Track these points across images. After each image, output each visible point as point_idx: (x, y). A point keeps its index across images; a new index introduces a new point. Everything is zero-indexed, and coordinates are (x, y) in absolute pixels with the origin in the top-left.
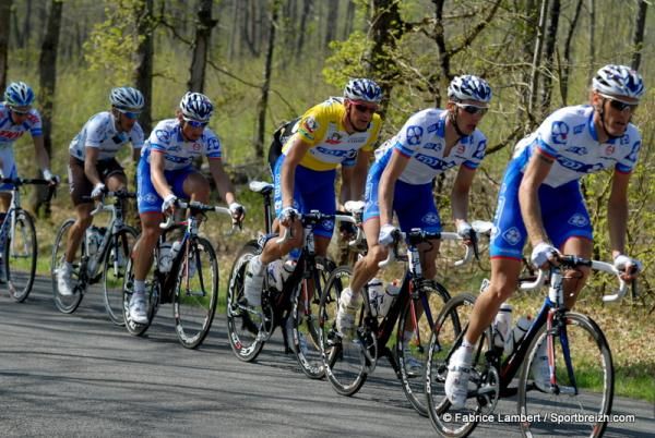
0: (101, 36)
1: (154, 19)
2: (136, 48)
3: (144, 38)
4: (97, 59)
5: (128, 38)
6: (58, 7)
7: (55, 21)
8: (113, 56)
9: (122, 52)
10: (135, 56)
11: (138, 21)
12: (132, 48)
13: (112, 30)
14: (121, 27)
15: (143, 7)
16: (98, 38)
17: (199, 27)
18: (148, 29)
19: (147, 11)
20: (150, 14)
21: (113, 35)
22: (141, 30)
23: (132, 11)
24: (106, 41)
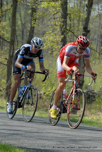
0: (48, 36)
1: (67, 30)
2: (60, 40)
3: (63, 36)
4: (46, 45)
5: (57, 37)
6: (33, 29)
7: (32, 34)
8: (52, 44)
9: (55, 41)
10: (60, 43)
11: (61, 30)
12: (59, 40)
13: (52, 34)
14: (55, 33)
15: (63, 26)
16: (47, 37)
17: (83, 32)
18: (65, 33)
19: (64, 27)
20: (66, 28)
21: (52, 36)
22: (63, 33)
23: (59, 27)
24: (50, 38)
